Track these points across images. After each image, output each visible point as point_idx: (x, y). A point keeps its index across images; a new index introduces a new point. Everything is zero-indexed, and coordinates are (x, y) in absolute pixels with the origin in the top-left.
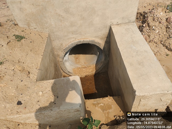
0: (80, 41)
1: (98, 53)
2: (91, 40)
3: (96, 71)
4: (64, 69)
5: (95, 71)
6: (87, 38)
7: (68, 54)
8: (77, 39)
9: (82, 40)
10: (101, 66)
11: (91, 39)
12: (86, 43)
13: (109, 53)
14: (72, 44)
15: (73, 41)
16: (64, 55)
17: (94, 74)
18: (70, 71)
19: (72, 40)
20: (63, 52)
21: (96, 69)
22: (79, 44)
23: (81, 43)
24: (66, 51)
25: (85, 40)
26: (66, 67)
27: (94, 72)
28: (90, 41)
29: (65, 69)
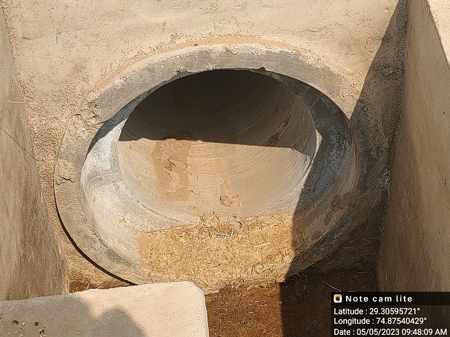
0: (205, 55)
1: (319, 138)
2: (277, 50)
3: (295, 260)
4: (78, 232)
5: (288, 260)
6: (253, 38)
7: (117, 131)
8: (183, 40)
9: (219, 47)
10: (332, 223)
11: (280, 44)
12: (243, 66)
13: (392, 143)
14: (151, 70)
15: (159, 49)
16: (87, 136)
17: (282, 280)
18: (122, 250)
19: (154, 43)
20: (85, 116)
21: (294, 243)
22: (195, 71)
23: (211, 67)
24: (106, 114)
25: (238, 47)
26: (93, 220)
27: (281, 266)
28: (269, 55)
29: (90, 233)
